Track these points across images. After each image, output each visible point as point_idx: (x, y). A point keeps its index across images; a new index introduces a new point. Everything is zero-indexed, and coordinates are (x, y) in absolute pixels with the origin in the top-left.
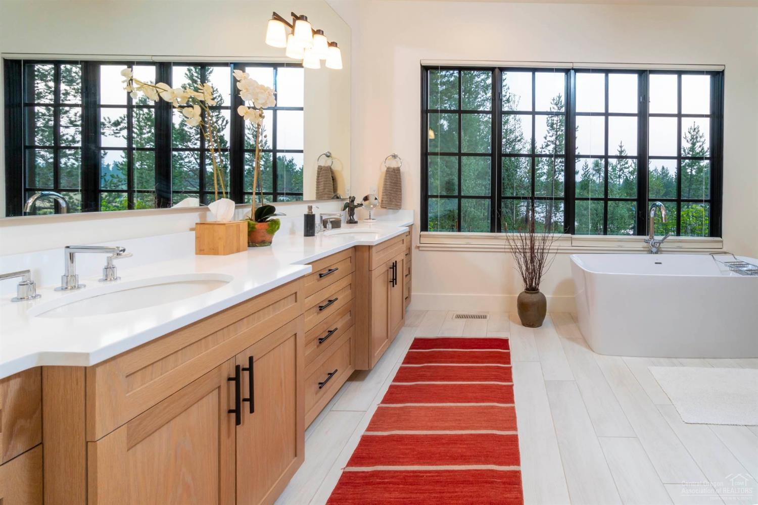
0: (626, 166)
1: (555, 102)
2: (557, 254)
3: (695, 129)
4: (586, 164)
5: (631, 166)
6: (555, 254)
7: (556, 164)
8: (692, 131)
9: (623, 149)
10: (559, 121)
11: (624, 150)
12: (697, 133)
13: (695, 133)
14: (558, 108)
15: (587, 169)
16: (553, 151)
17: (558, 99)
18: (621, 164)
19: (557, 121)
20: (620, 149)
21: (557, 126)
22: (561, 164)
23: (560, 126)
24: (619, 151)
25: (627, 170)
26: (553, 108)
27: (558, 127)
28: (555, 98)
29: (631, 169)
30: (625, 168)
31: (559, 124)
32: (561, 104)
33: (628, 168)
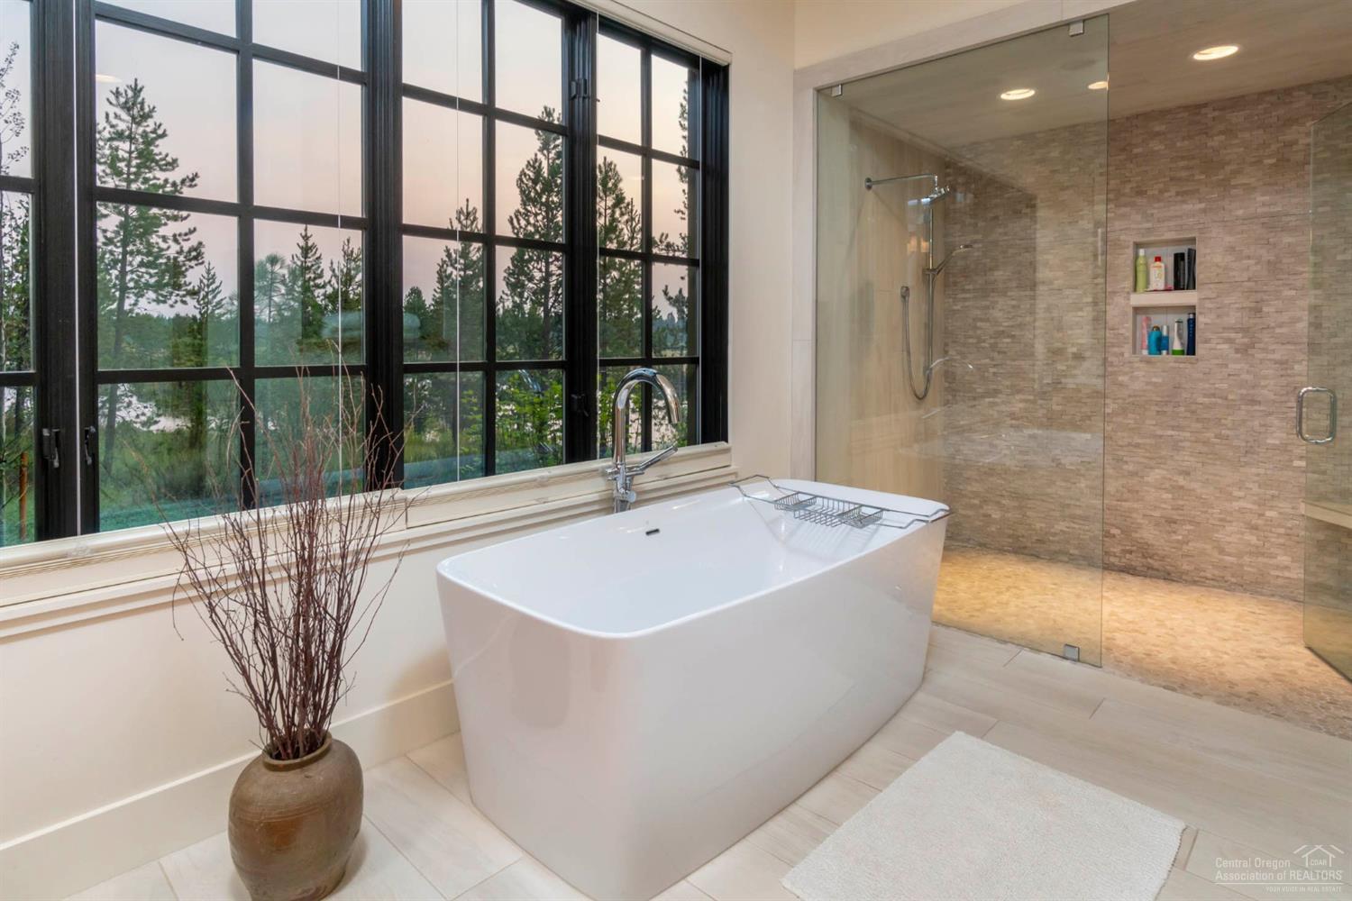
0: (318, 281)
1: (122, 100)
2: (405, 558)
3: (468, 214)
4: (208, 273)
5: (330, 282)
6: (396, 561)
7: (128, 268)
8: (462, 218)
9: (310, 244)
10: (134, 155)
11: (314, 246)
12: (472, 223)
13: (469, 222)
14: (133, 118)
15: (213, 286)
16: (117, 233)
17: (130, 94)
18: (307, 276)
19: (130, 152)
20: (302, 243)
21: (129, 166)
22: (143, 270)
23: (138, 166)
24: (302, 248)
25: (322, 291)
26: (116, 116)
27: (133, 170)
28: (122, 90)
29: (329, 290)
30: (318, 286)
31: (134, 162)
32: (142, 109)
33: (324, 287)
